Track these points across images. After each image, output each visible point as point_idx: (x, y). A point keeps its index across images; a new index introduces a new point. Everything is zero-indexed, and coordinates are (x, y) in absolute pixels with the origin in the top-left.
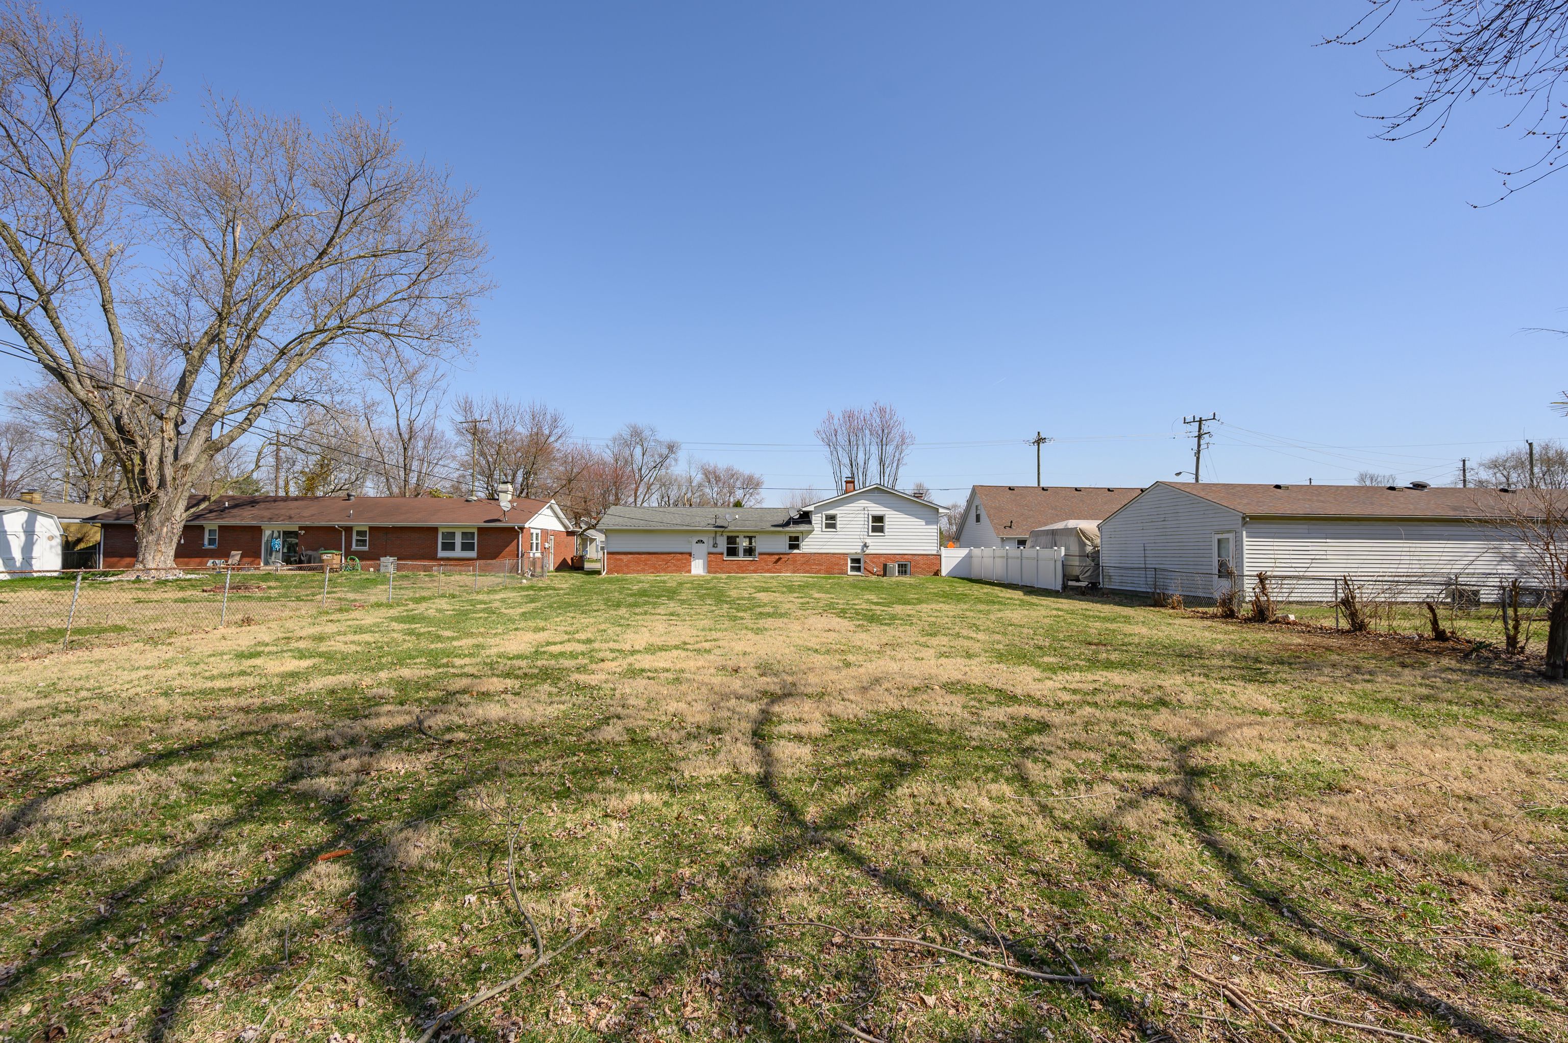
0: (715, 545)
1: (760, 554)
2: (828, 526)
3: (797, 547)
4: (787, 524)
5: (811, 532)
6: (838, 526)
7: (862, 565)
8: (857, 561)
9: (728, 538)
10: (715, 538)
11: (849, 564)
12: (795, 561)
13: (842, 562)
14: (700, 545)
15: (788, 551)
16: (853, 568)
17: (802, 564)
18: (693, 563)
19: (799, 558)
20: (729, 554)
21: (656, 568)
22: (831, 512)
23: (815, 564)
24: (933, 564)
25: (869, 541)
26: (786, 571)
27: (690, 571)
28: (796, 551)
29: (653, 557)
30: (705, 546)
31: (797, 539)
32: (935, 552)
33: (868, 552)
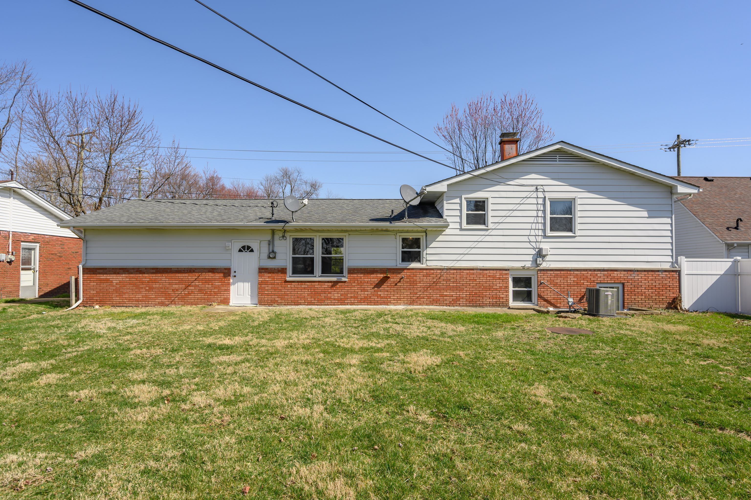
0: (272, 255)
1: (352, 271)
2: (471, 220)
3: (417, 257)
4: (400, 217)
5: (440, 230)
6: (490, 220)
7: (534, 289)
8: (527, 282)
9: (296, 241)
10: (271, 243)
11: (511, 289)
12: (413, 283)
13: (498, 284)
14: (246, 255)
15: (400, 264)
16: (517, 296)
17: (426, 289)
18: (232, 288)
19: (419, 276)
20: (295, 271)
21: (167, 296)
22: (479, 195)
23: (449, 288)
24: (666, 287)
25: (545, 246)
26: (397, 301)
27: (226, 301)
28: (414, 265)
29: (163, 278)
30: (255, 254)
31: (416, 242)
32: (667, 266)
33: (544, 265)
